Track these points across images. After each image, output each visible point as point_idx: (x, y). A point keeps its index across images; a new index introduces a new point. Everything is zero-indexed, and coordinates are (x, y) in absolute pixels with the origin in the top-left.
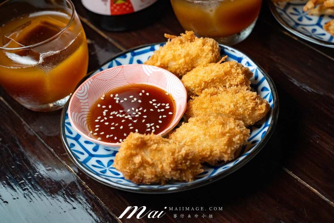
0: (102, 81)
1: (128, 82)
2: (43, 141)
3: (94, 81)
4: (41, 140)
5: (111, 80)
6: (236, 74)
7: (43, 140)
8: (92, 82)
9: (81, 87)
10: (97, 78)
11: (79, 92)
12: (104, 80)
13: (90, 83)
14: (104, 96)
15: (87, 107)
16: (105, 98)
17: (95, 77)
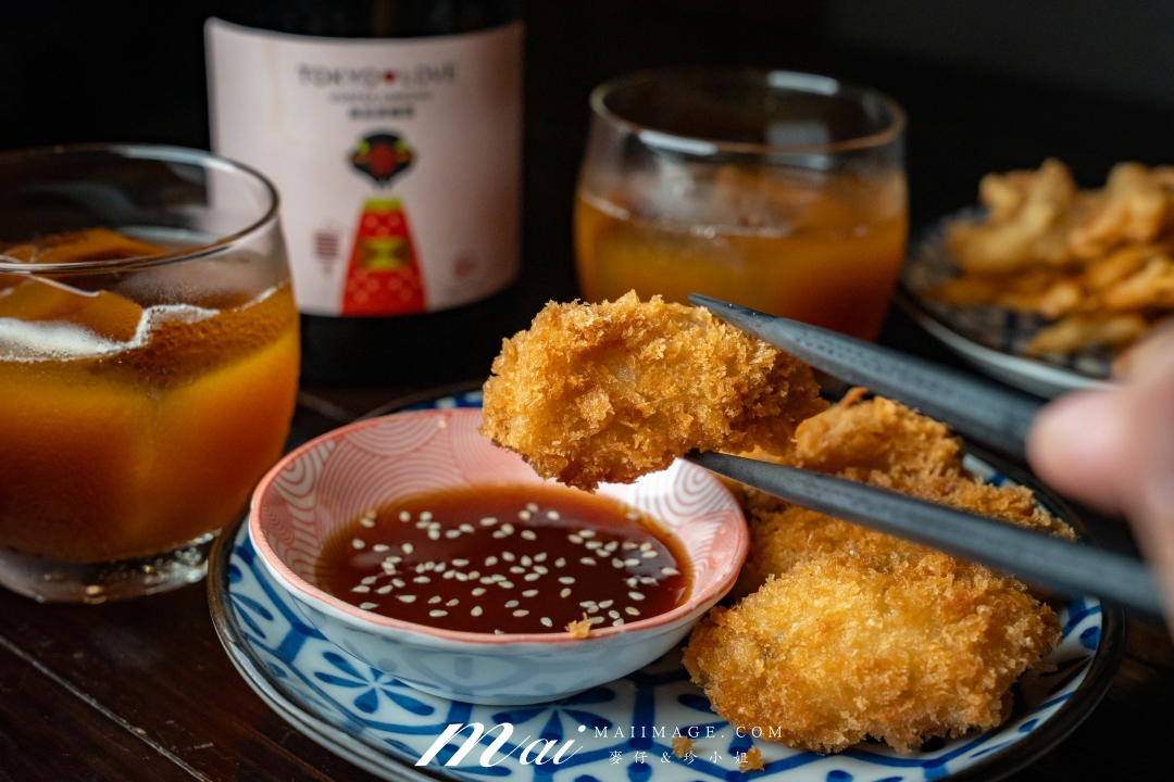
0: (368, 457)
1: (464, 477)
2: (93, 703)
3: (340, 452)
4: (85, 698)
5: (401, 458)
6: (923, 437)
7: (92, 696)
8: (331, 453)
9: (293, 461)
10: (349, 442)
11: (284, 474)
12: (374, 455)
13: (325, 454)
14: (372, 514)
15: (314, 542)
16: (377, 520)
17: (342, 436)
